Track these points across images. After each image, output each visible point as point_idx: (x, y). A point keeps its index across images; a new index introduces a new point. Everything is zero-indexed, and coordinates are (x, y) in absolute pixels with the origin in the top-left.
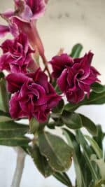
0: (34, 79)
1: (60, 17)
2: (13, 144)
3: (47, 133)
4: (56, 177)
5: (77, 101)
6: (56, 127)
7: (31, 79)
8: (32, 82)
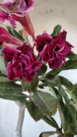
0: (22, 52)
1: (46, 12)
2: (15, 99)
3: (39, 91)
4: (45, 120)
5: (57, 67)
6: (44, 87)
7: (20, 51)
8: (21, 54)
